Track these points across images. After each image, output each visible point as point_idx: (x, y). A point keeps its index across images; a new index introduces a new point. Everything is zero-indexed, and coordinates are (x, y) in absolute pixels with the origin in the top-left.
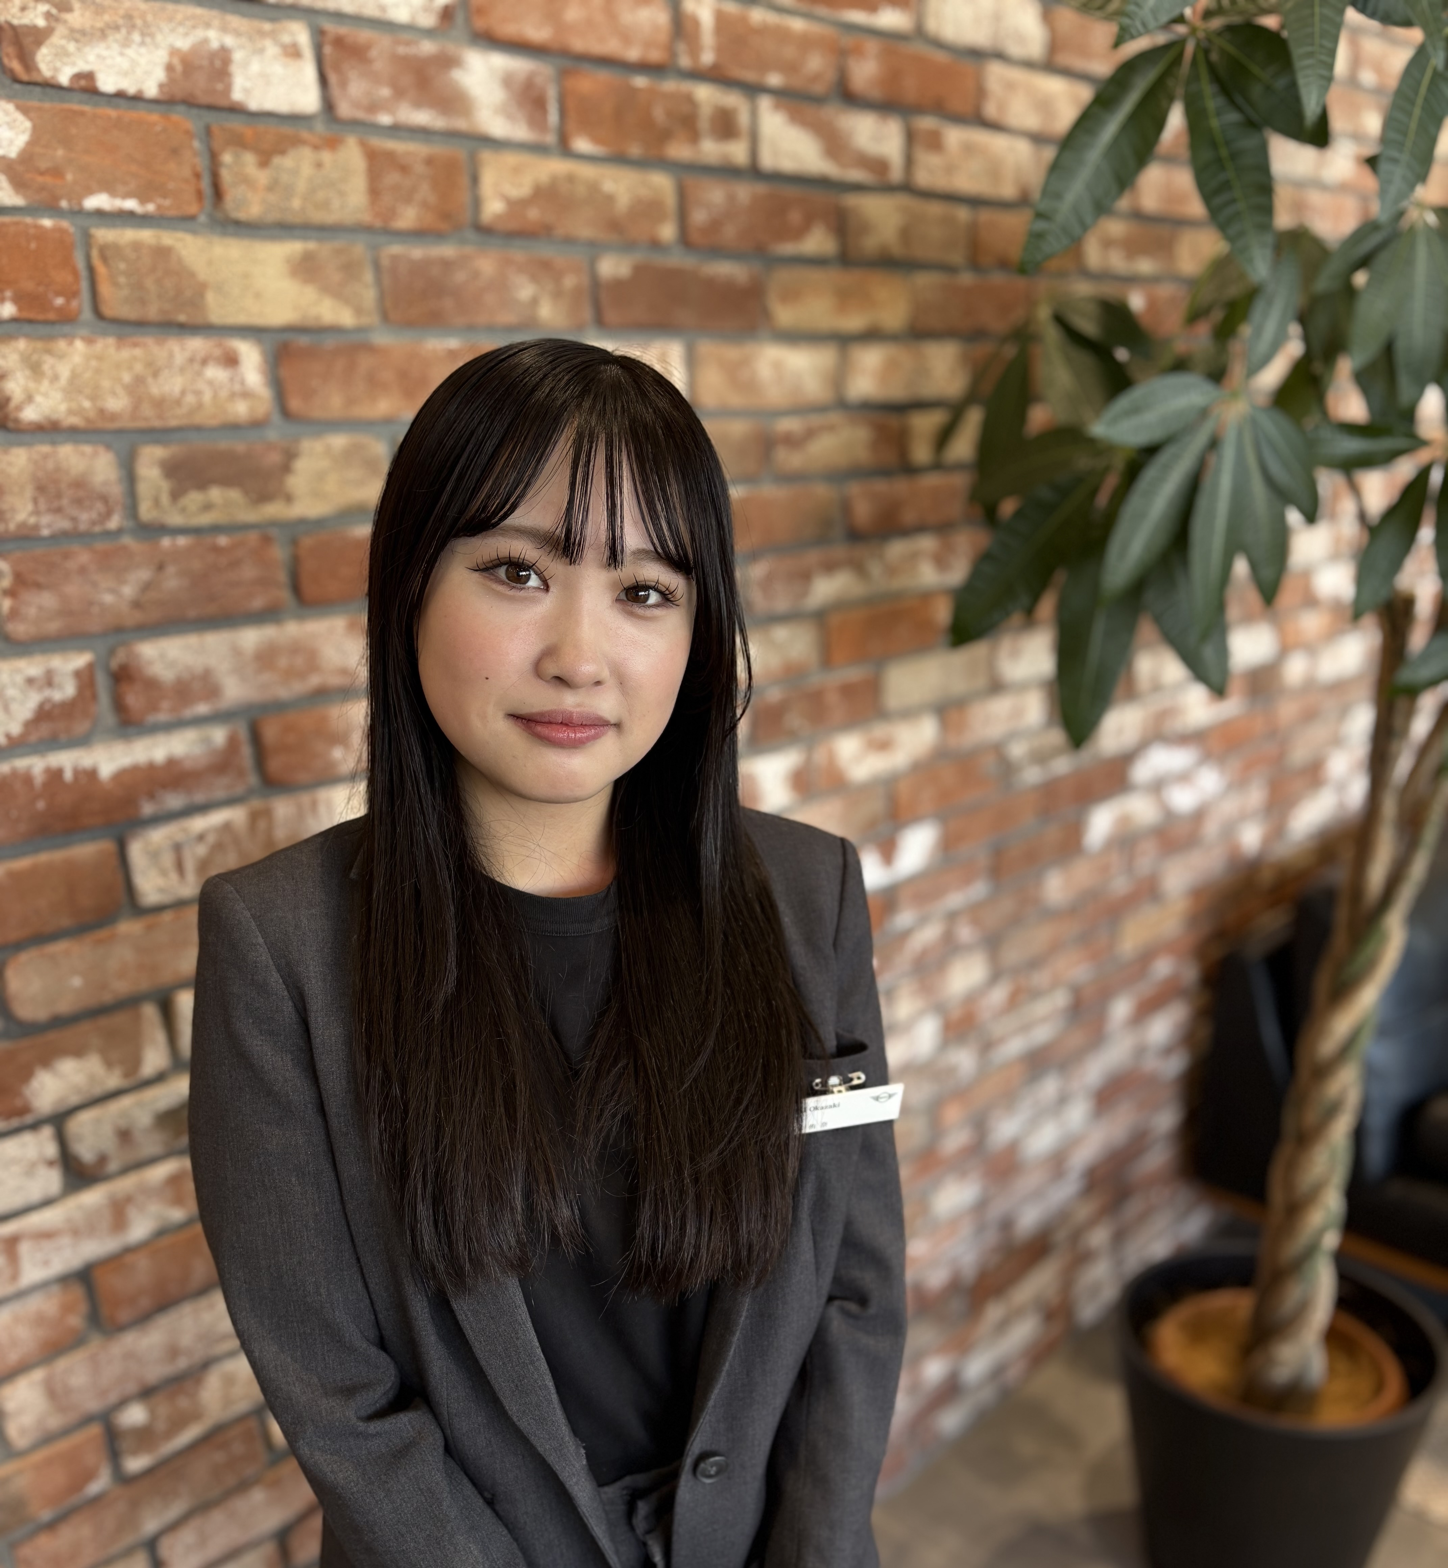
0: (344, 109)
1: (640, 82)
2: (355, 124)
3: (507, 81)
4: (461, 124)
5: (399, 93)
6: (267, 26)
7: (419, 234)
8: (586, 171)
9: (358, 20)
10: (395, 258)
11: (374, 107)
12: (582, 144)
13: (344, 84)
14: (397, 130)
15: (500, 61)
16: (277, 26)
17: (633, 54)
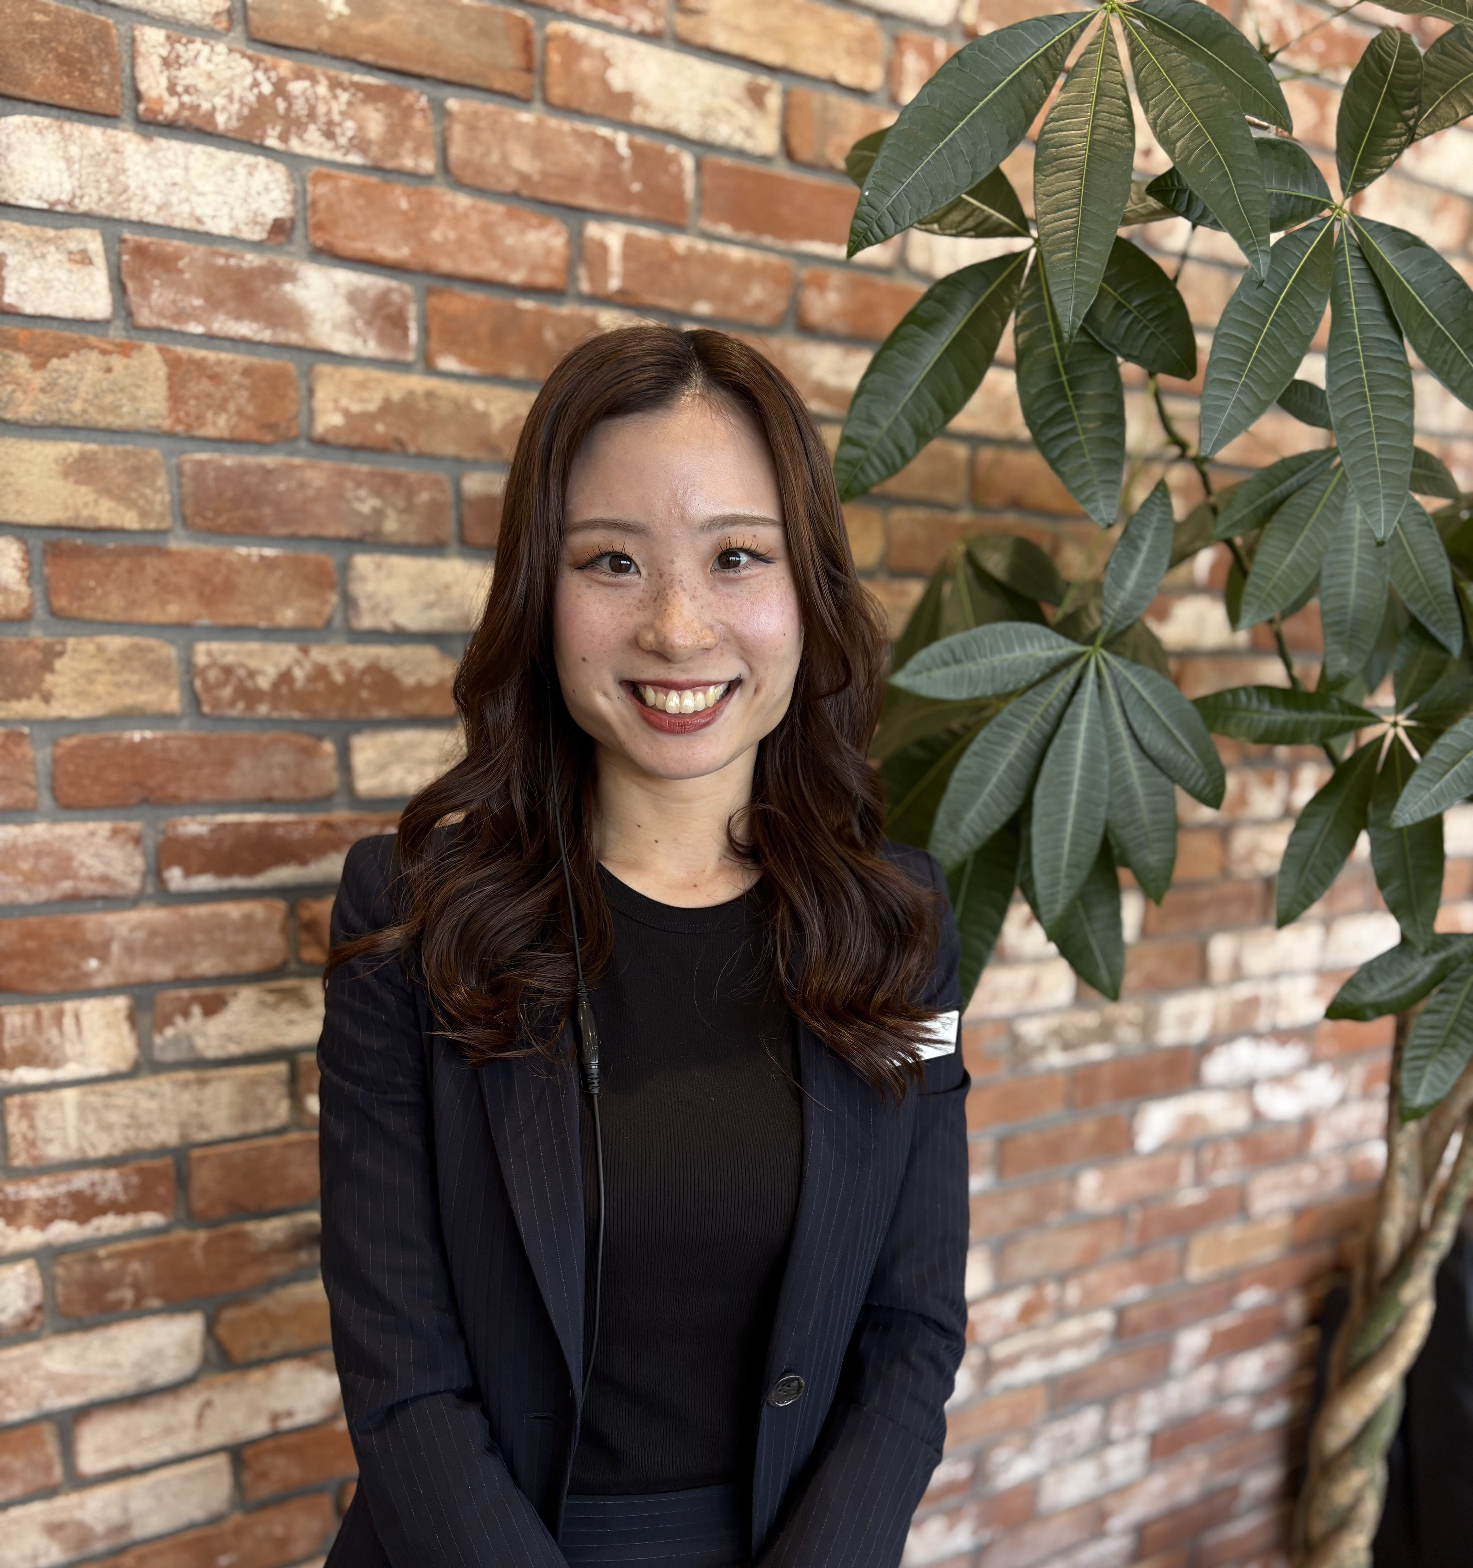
0: (145, 317)
1: (527, 304)
2: (157, 331)
3: (353, 297)
4: (294, 338)
5: (214, 304)
6: (51, 233)
7: (234, 442)
8: (454, 389)
9: (167, 230)
10: (201, 464)
11: (181, 316)
12: (448, 363)
13: (145, 292)
14: (210, 339)
15: (344, 277)
16: (62, 233)
17: (517, 277)
